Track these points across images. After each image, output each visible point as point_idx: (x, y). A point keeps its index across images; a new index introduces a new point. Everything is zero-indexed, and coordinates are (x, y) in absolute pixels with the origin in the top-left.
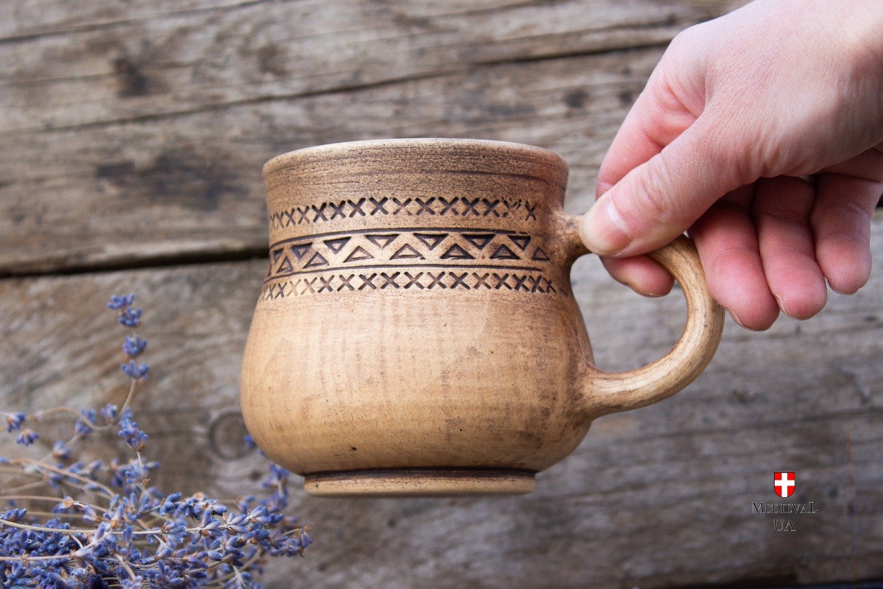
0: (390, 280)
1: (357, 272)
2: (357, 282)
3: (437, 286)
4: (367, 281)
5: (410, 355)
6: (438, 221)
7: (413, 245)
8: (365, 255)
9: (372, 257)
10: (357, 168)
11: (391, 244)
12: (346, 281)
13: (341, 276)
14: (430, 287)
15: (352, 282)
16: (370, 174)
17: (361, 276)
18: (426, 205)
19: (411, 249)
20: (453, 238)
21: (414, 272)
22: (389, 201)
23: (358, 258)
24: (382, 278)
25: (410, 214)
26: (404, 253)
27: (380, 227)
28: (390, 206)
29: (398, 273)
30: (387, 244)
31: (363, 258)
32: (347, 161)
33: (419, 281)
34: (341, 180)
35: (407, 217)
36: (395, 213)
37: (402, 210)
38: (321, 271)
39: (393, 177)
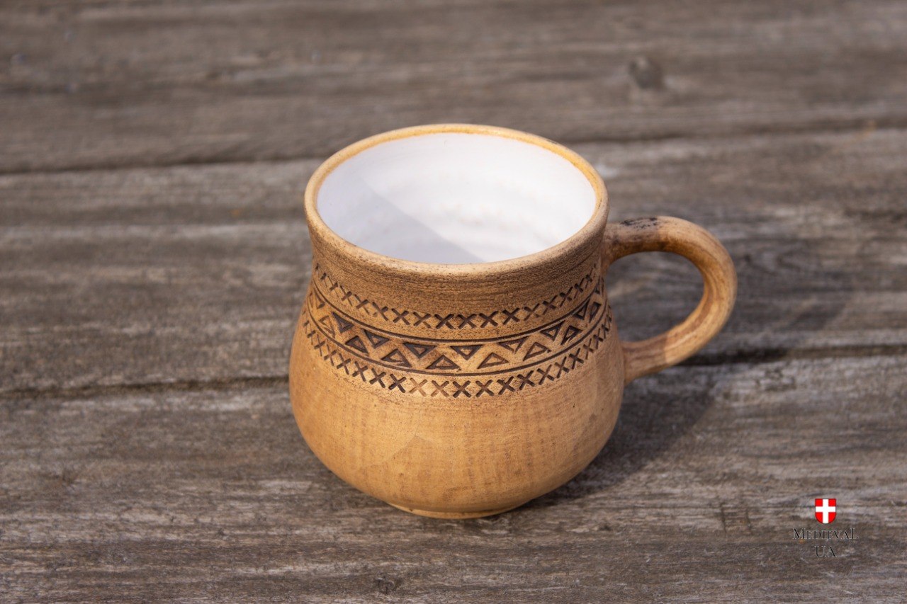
0: (525, 380)
1: (495, 378)
2: (495, 387)
3: (563, 372)
4: (505, 384)
6: (558, 313)
7: (541, 342)
8: (499, 361)
9: (507, 362)
10: (493, 290)
11: (523, 346)
12: (484, 388)
13: (477, 382)
14: (558, 376)
15: (490, 387)
16: (506, 292)
17: (499, 381)
18: (549, 305)
19: (539, 345)
20: (569, 320)
21: (544, 366)
22: (520, 310)
23: (492, 364)
24: (519, 380)
25: (537, 316)
26: (534, 350)
27: (513, 333)
28: (521, 315)
29: (532, 372)
30: (519, 347)
31: (498, 363)
32: (483, 284)
33: (550, 373)
34: (474, 298)
35: (535, 320)
36: (525, 319)
37: (532, 316)
38: (452, 375)
39: (526, 291)
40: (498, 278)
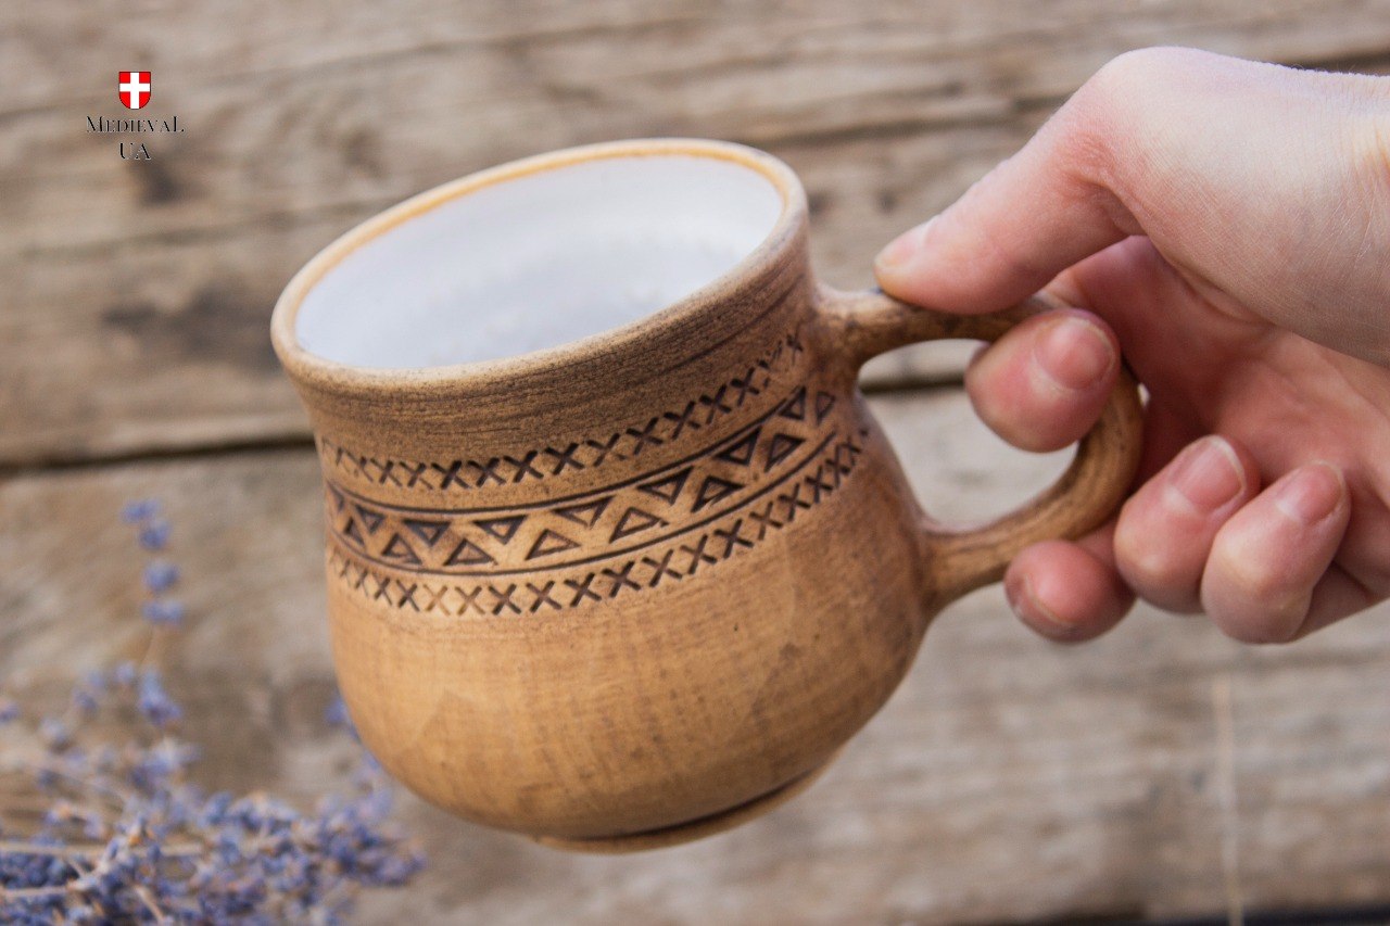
0: (620, 578)
1: (559, 576)
2: (562, 594)
3: (702, 564)
4: (581, 588)
5: (694, 699)
6: (671, 452)
7: (642, 507)
8: (562, 544)
9: (577, 545)
10: (510, 409)
11: (604, 514)
12: (542, 594)
13: (529, 585)
14: (692, 570)
15: (553, 594)
16: (538, 413)
17: (568, 582)
18: (645, 435)
19: (641, 513)
20: (704, 467)
21: (657, 552)
22: (580, 448)
23: (551, 551)
24: (608, 579)
25: (621, 457)
26: (630, 524)
27: (576, 491)
28: (584, 455)
29: (630, 564)
30: (597, 516)
31: (560, 549)
32: (488, 399)
33: (671, 565)
34: (483, 428)
35: (619, 465)
36: (596, 464)
37: (609, 457)
38: (485, 574)
39: (579, 409)
40: (510, 386)
